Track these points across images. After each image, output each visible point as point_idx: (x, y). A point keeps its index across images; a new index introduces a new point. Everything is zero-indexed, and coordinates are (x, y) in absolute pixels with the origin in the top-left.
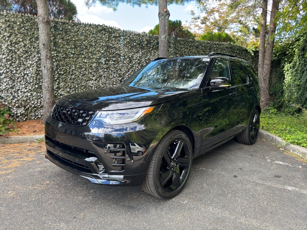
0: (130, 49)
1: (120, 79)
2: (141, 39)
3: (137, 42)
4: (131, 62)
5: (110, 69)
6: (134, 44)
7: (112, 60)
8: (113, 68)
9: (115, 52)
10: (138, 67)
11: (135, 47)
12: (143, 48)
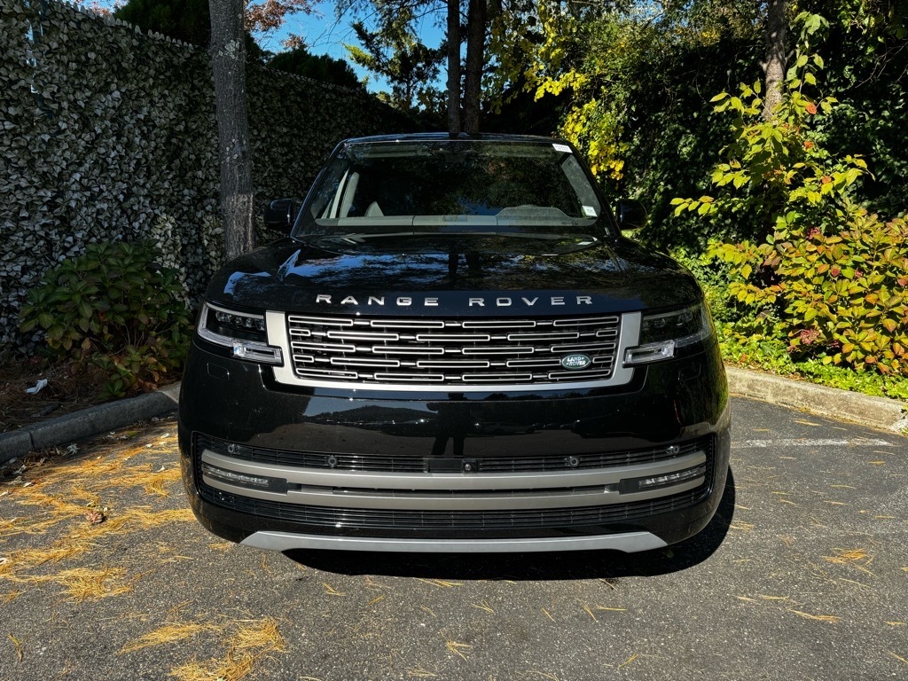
0: (74, 75)
1: (49, 194)
2: (111, 40)
3: (98, 48)
6: (89, 56)
7: (7, 117)
8: (12, 149)
9: (16, 82)
11: (93, 69)
12: (122, 74)
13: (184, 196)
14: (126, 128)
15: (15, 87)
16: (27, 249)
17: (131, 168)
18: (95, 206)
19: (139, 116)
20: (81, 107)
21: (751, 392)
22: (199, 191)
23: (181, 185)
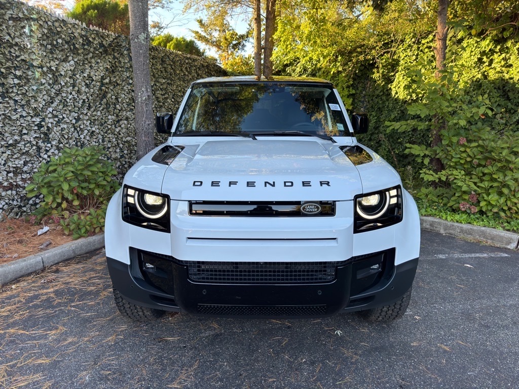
0: (50, 52)
1: (37, 120)
2: (70, 32)
3: (63, 37)
4: (56, 81)
5: (10, 98)
6: (58, 41)
7: (15, 75)
8: (18, 95)
9: (17, 57)
10: (71, 94)
11: (60, 49)
12: (75, 51)
13: (108, 119)
14: (77, 82)
15: (18, 59)
16: (26, 151)
17: (80, 105)
18: (60, 126)
19: (84, 75)
20: (53, 70)
21: (432, 228)
22: (117, 116)
23: (107, 113)
